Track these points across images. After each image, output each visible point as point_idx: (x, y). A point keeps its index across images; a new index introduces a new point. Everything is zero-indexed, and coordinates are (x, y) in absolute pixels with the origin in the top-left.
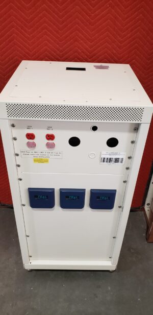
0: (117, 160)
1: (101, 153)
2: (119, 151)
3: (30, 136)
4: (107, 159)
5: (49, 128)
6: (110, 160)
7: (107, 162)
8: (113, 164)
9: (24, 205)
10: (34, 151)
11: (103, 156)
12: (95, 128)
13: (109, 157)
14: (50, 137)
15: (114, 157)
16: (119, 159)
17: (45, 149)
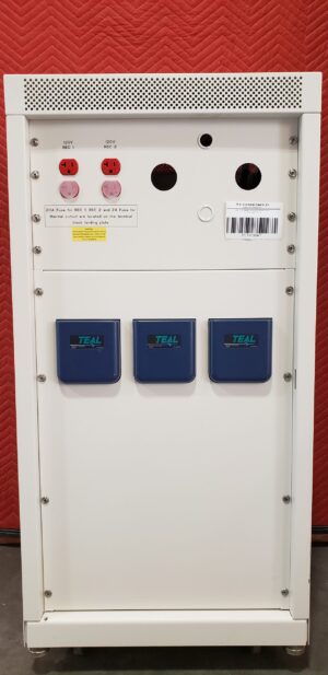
0: (263, 226)
1: (225, 204)
2: (266, 200)
3: (69, 167)
4: (242, 219)
5: (108, 144)
6: (247, 224)
7: (241, 231)
8: (254, 237)
9: (42, 379)
10: (73, 208)
11: (231, 214)
12: (206, 141)
13: (245, 215)
14: (111, 167)
15: (256, 215)
16: (268, 219)
17: (100, 199)
